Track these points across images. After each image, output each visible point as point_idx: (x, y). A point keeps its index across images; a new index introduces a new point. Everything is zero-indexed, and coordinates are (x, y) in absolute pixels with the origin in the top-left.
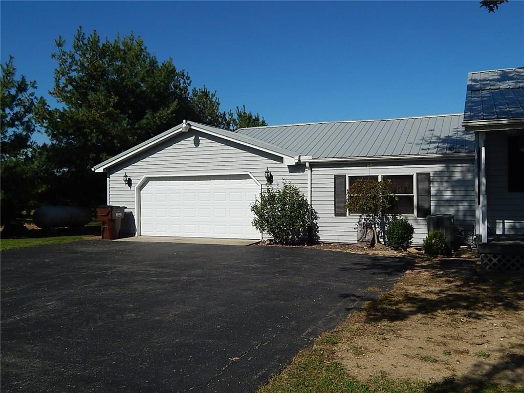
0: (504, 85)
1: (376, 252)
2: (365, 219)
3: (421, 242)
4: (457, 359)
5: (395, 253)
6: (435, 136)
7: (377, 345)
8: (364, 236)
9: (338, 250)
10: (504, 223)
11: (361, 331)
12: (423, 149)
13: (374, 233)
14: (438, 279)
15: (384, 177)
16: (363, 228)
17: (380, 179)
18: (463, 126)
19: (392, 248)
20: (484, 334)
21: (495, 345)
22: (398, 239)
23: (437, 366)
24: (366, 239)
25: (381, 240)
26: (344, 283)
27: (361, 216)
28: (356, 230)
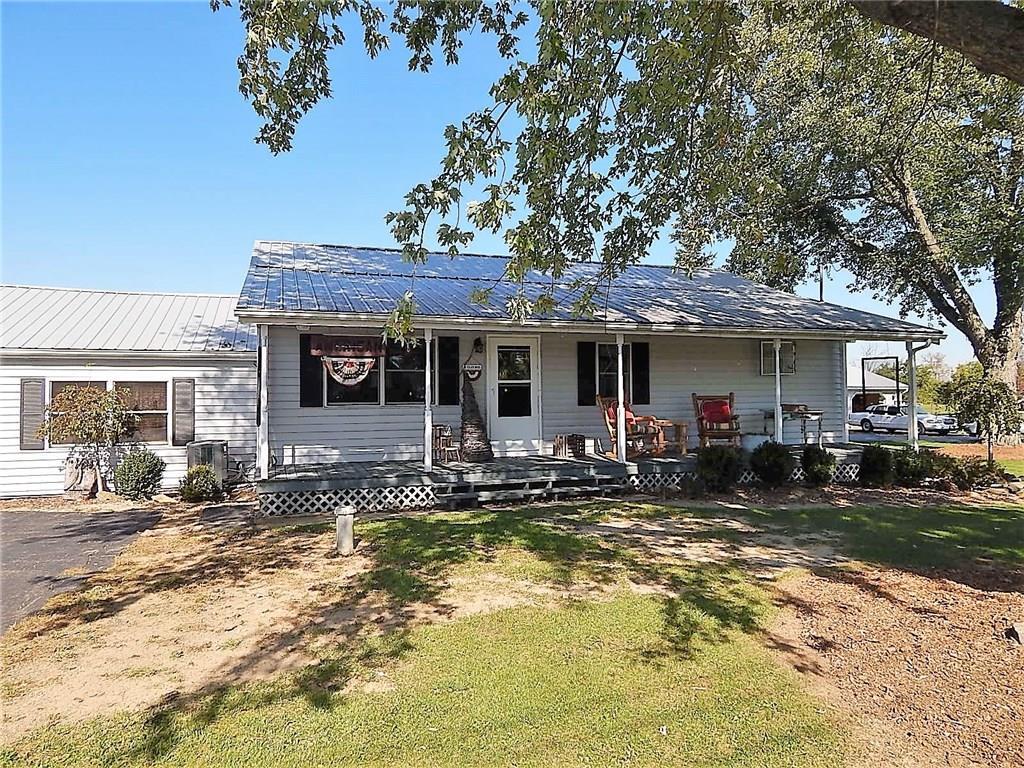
0: (299, 264)
1: (97, 506)
2: (80, 453)
3: (175, 483)
4: (189, 661)
5: (130, 505)
6: (204, 326)
7: (54, 670)
8: (78, 481)
9: (23, 509)
10: (293, 449)
11: (28, 651)
12: (185, 342)
13: (96, 475)
14: (192, 539)
15: (119, 384)
16: (76, 468)
17: (110, 387)
18: (236, 315)
19: (127, 497)
20: (240, 612)
21: (252, 628)
22: (138, 482)
23: (155, 679)
24: (82, 485)
25: (110, 486)
26: (18, 568)
27: (73, 448)
28: (63, 472)
